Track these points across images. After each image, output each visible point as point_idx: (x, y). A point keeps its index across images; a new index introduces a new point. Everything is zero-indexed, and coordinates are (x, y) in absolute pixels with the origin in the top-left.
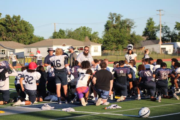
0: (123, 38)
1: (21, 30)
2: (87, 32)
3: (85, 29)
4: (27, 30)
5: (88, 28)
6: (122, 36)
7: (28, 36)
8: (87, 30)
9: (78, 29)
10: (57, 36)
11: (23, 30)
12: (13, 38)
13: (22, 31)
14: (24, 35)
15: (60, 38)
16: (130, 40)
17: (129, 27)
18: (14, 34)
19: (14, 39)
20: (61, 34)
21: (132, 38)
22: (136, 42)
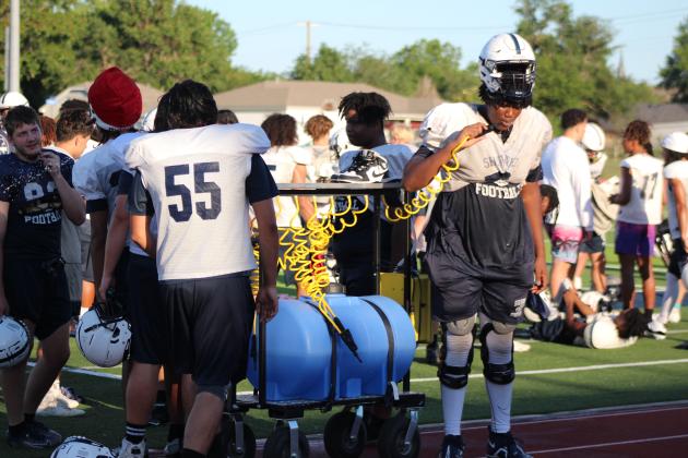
0: (564, 91)
1: (175, 44)
2: (445, 61)
3: (437, 51)
4: (200, 44)
5: (449, 48)
6: (558, 83)
7: (202, 66)
8: (443, 55)
9: (407, 50)
10: (309, 71)
11: (183, 42)
12: (145, 70)
13: (179, 45)
14: (186, 63)
15: (321, 79)
16: (595, 101)
17: (592, 49)
18: (147, 57)
19: (145, 75)
20: (325, 62)
21: (601, 92)
22: (617, 109)
